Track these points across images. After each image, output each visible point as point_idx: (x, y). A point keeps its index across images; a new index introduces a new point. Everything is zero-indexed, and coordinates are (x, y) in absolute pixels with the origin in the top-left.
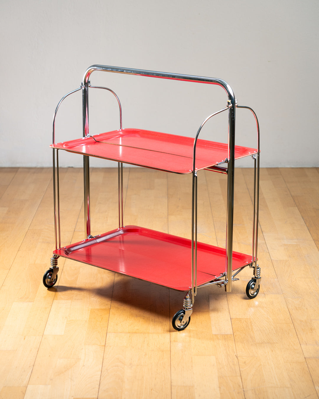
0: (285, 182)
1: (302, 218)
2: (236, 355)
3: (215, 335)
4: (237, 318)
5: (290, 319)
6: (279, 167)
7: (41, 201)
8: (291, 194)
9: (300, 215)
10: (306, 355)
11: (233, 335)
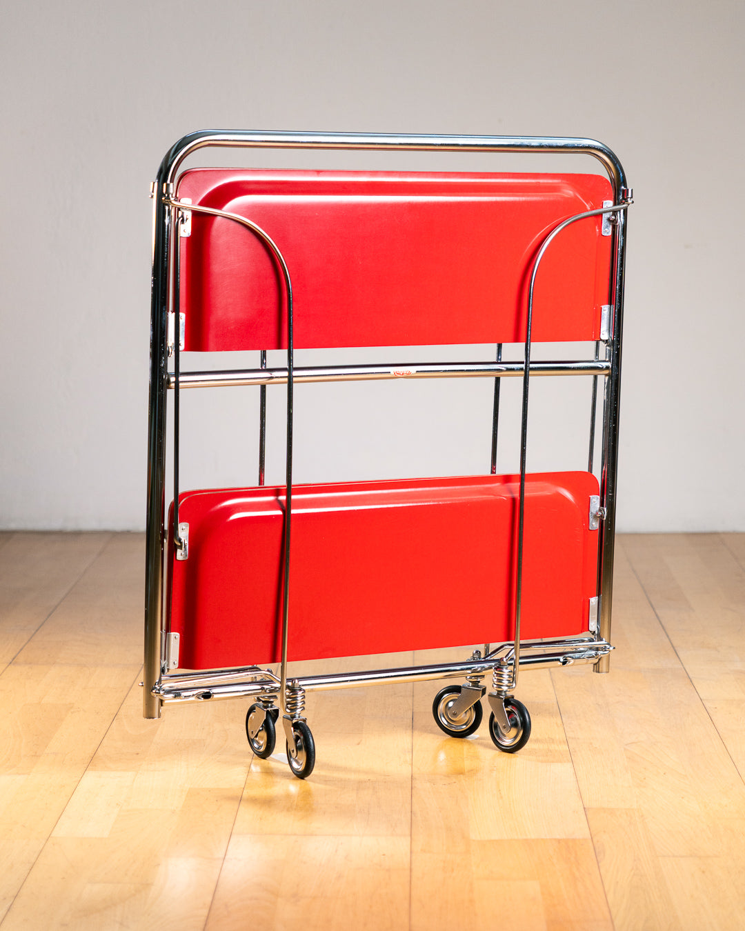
0: (736, 558)
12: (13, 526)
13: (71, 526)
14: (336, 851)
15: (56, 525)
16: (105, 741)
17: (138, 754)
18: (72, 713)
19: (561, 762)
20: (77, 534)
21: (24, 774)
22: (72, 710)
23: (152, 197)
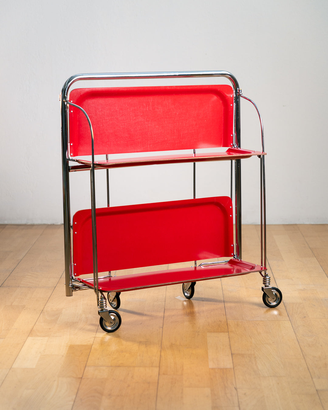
0: (303, 236)
1: (320, 267)
2: (236, 387)
3: (212, 369)
4: (239, 354)
5: (302, 355)
6: (297, 223)
7: (27, 252)
8: (309, 246)
9: (319, 264)
10: (318, 388)
11: (233, 369)
12: (6, 222)
13: (30, 223)
14: (128, 374)
15: (24, 222)
16: (37, 323)
17: (50, 329)
18: (25, 310)
19: (224, 332)
20: (32, 226)
21: (3, 338)
22: (24, 309)
23: (60, 100)
